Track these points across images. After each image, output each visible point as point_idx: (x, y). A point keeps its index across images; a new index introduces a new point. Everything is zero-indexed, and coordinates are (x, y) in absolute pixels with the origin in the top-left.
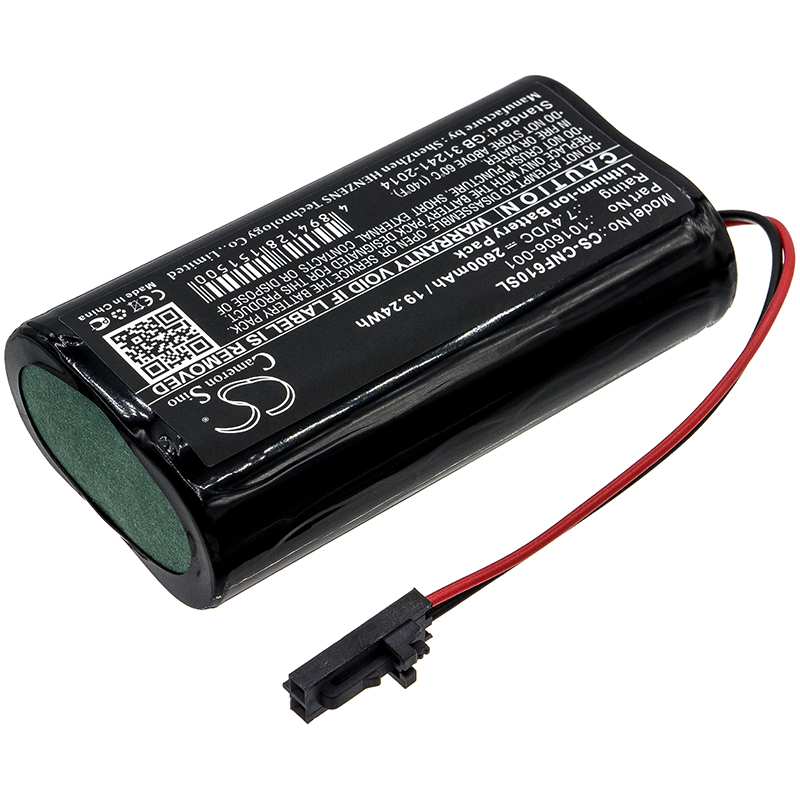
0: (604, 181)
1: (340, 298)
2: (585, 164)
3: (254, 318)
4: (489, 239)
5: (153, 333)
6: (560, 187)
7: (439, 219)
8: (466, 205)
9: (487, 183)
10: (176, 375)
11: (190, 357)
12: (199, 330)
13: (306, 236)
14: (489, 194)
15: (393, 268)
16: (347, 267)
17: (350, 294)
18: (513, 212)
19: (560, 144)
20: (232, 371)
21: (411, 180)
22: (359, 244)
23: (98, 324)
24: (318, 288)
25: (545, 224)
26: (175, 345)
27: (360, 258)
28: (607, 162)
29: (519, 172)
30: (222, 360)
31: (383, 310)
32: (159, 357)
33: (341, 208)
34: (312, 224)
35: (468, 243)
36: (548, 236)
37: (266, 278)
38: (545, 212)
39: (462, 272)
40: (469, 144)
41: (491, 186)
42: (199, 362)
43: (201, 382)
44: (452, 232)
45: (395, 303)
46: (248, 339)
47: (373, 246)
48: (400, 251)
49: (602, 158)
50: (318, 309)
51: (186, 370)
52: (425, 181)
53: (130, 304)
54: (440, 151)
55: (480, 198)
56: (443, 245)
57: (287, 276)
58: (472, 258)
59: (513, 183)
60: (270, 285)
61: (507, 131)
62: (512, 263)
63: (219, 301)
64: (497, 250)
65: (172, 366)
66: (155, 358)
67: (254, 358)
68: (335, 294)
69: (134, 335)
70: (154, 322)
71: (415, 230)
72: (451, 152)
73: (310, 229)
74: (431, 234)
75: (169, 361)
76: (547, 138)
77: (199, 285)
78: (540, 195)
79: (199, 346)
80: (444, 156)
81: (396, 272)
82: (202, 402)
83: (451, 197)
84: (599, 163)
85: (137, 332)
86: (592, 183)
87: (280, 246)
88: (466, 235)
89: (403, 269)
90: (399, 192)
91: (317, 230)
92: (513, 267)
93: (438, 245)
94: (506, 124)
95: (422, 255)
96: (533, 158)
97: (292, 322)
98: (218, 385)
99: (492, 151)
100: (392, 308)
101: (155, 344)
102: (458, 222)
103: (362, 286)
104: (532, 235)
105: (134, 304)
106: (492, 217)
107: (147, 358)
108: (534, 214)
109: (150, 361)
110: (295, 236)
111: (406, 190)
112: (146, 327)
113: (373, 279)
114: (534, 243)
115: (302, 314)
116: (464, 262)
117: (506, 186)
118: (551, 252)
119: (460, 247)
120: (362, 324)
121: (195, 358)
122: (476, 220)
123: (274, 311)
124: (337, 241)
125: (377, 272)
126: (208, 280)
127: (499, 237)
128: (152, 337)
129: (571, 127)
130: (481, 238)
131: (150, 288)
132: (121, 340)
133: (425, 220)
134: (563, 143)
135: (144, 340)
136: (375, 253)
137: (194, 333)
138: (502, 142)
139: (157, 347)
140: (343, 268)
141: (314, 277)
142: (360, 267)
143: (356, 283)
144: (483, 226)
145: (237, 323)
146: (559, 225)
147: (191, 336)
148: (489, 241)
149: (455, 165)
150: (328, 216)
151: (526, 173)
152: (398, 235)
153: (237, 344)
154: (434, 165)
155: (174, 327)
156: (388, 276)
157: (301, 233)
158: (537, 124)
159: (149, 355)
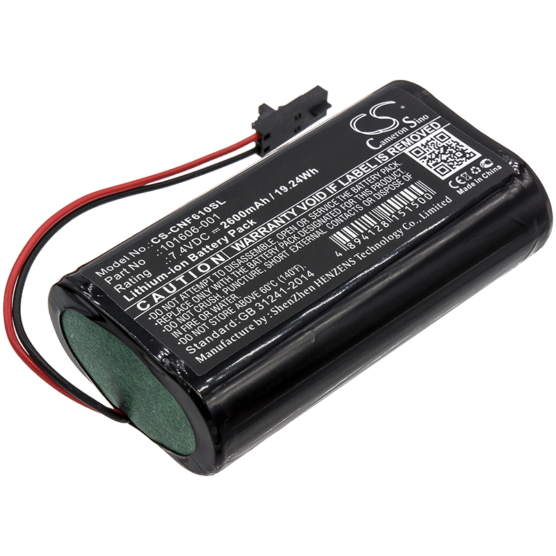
0: (147, 284)
1: (331, 187)
2: (161, 299)
3: (386, 172)
4: (232, 235)
5: (450, 159)
6: (181, 278)
7: (269, 248)
8: (250, 261)
9: (235, 279)
10: (428, 134)
11: (422, 145)
12: (420, 162)
13: (362, 232)
14: (234, 270)
15: (298, 211)
16: (330, 210)
17: (324, 190)
18: (215, 256)
19: (181, 315)
20: (393, 137)
21: (292, 279)
22: (323, 227)
23: (487, 163)
24: (347, 194)
25: (192, 248)
26: (434, 152)
27: (321, 216)
28: (145, 302)
29: (211, 289)
30: (401, 144)
31: (301, 181)
32: (442, 144)
33: (340, 254)
34: (359, 241)
35: (247, 231)
36: (189, 239)
37: (384, 199)
38: (192, 257)
39: (250, 210)
40: (251, 312)
41: (232, 276)
42: (415, 142)
43: (411, 130)
44: (258, 239)
45: (294, 186)
46: (387, 158)
47: (314, 226)
48: (294, 223)
49: (148, 305)
50: (345, 180)
51: (422, 137)
52: (281, 279)
53: (471, 178)
54: (272, 305)
55: (240, 266)
56: (264, 228)
57: (370, 201)
58: (243, 220)
59: (216, 280)
60: (380, 195)
61: (221, 324)
62: (215, 218)
63: (412, 182)
64: (226, 227)
65: (432, 139)
66: (444, 144)
67: (381, 146)
68: (335, 191)
69: (462, 157)
70: (451, 166)
71: (285, 239)
72: (264, 304)
73: (359, 237)
74: (273, 237)
75: (434, 142)
76: (190, 320)
77: (428, 192)
78: (195, 271)
79: (418, 152)
80: (269, 300)
81: (295, 208)
82: (407, 117)
83: (261, 266)
84: (150, 301)
85: (460, 159)
86: (157, 282)
87: (379, 223)
88: (248, 237)
89: (290, 210)
90: (300, 269)
91: (355, 236)
92: (214, 215)
93: (268, 229)
94: (223, 331)
95: (279, 221)
96: (201, 301)
97: (361, 170)
98: (399, 128)
99: (233, 306)
100: (296, 183)
101: (447, 153)
102: (255, 246)
103: (317, 197)
104: (201, 239)
105: (468, 178)
106: (231, 252)
107: (449, 144)
108: (200, 255)
109: (447, 142)
110: (369, 231)
111: (295, 270)
112: (456, 163)
113: (311, 202)
114: (200, 233)
115: (355, 176)
116: (249, 217)
117: (221, 277)
118: (188, 228)
119: (252, 228)
120: (314, 171)
121: (418, 144)
122: (242, 248)
123: (374, 177)
124: (339, 228)
125: (308, 207)
126: (422, 196)
127: (225, 237)
128: (450, 157)
129: (172, 331)
130: (238, 235)
131: (460, 189)
132: (469, 154)
133: (279, 247)
134: (178, 317)
135: (454, 154)
136: (311, 221)
137: (423, 160)
138: (225, 314)
139: (445, 150)
140: (332, 209)
141: (351, 202)
142: (320, 210)
143: (322, 199)
144: (237, 244)
145: (397, 168)
146: (181, 248)
147: (425, 158)
148: (232, 233)
149: (260, 293)
150: (349, 247)
151: (206, 288)
152: (297, 235)
153: (394, 155)
154: (276, 293)
155: (437, 163)
156: (300, 205)
157: (366, 233)
158: (198, 332)
159: (449, 146)
